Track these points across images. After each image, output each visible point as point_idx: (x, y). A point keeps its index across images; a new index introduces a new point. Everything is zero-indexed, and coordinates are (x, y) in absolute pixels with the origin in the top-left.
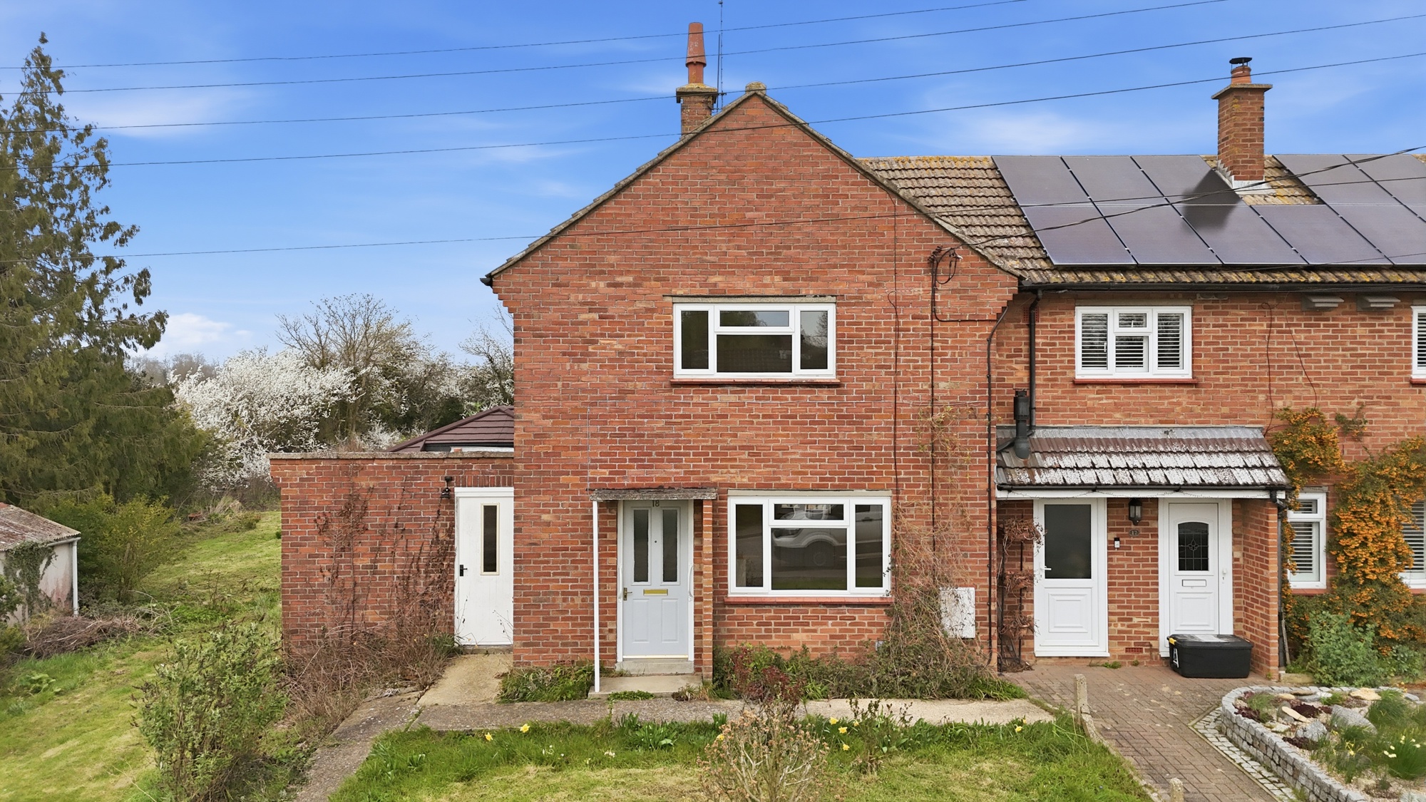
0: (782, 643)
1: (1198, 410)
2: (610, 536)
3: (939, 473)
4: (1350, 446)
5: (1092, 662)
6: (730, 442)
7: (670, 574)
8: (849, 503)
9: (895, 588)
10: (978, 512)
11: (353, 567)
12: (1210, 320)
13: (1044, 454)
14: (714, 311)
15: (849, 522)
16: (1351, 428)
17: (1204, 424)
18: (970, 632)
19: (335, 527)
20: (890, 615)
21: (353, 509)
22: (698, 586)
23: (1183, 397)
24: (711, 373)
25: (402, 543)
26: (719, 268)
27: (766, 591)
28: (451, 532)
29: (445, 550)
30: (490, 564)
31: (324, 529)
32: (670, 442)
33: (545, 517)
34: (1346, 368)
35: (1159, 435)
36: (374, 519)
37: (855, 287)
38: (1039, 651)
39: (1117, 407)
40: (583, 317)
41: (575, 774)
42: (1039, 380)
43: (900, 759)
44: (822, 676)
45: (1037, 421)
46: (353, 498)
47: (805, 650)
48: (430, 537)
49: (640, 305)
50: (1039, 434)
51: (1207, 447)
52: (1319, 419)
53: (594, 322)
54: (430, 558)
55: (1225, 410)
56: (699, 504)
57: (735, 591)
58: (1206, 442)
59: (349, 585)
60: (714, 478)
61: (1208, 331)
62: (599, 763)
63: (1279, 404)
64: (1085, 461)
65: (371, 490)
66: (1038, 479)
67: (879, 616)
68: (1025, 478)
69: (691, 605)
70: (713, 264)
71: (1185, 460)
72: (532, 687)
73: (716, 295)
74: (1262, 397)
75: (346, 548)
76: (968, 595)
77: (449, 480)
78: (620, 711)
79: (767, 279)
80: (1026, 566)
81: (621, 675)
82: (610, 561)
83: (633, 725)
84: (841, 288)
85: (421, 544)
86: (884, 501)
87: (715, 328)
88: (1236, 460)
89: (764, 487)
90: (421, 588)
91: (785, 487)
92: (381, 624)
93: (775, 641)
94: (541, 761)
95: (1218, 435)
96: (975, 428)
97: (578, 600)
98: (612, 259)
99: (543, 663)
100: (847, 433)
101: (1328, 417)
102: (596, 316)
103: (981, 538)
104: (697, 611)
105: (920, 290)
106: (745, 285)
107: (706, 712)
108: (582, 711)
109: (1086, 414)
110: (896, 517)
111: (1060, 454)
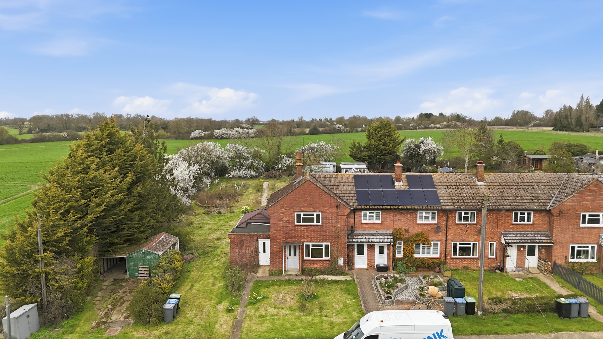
0: (313, 266)
1: (382, 228)
2: (285, 249)
3: (338, 240)
4: (407, 234)
5: (364, 269)
6: (304, 234)
7: (295, 255)
8: (324, 244)
9: (331, 258)
10: (344, 246)
11: (242, 252)
12: (384, 213)
13: (356, 236)
14: (302, 214)
15: (323, 247)
16: (407, 231)
17: (383, 230)
18: (342, 265)
19: (239, 245)
20: (330, 262)
21: (242, 242)
22: (299, 257)
23: (379, 226)
24: (301, 223)
25: (250, 248)
26: (302, 207)
27: (310, 258)
28: (258, 246)
29: (257, 249)
30: (264, 251)
31: (237, 246)
32: (295, 235)
33: (275, 246)
34: (406, 221)
35: (375, 232)
36: (245, 244)
37: (325, 210)
38: (355, 267)
39: (368, 227)
40: (280, 215)
41: (282, 287)
42: (356, 223)
43: (327, 285)
44: (318, 272)
45: (356, 229)
46: (242, 241)
47: (316, 267)
48: (254, 247)
49: (290, 213)
50: (356, 232)
51: (382, 235)
52: (402, 229)
53: (282, 216)
54: (255, 250)
55: (386, 228)
56: (299, 246)
57: (305, 258)
58: (383, 234)
59: (241, 255)
60: (302, 240)
61: (384, 215)
62: (285, 285)
63: (395, 227)
64: (362, 237)
65: (245, 239)
66: (354, 241)
67: (328, 262)
68: (351, 240)
69: (298, 260)
70: (302, 206)
71: (378, 237)
72: (274, 273)
73: (302, 211)
74: (392, 226)
75: (241, 249)
76: (342, 259)
77: (257, 238)
78: (288, 277)
79: (310, 209)
80: (353, 253)
81: (287, 271)
82: (285, 253)
83: (290, 280)
84: (322, 210)
85: (253, 248)
86: (329, 244)
87: (302, 216)
88: (386, 237)
89: (310, 242)
90: (253, 256)
91: (313, 242)
92: (247, 261)
93: (312, 266)
94: (277, 285)
95: (385, 232)
96: (344, 232)
97: (280, 259)
98: (285, 206)
99: (275, 269)
100: (323, 233)
101: (403, 229)
102: (283, 215)
103: (345, 250)
104: (299, 261)
105: (335, 211)
106: (306, 210)
107: (300, 278)
108: (282, 277)
109: (364, 229)
110: (331, 247)
111: (358, 236)
